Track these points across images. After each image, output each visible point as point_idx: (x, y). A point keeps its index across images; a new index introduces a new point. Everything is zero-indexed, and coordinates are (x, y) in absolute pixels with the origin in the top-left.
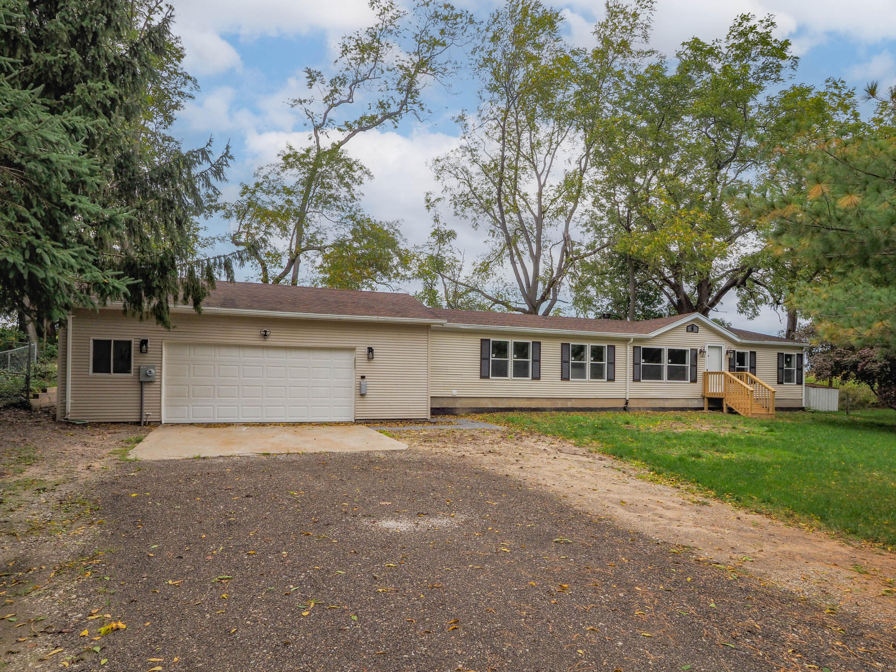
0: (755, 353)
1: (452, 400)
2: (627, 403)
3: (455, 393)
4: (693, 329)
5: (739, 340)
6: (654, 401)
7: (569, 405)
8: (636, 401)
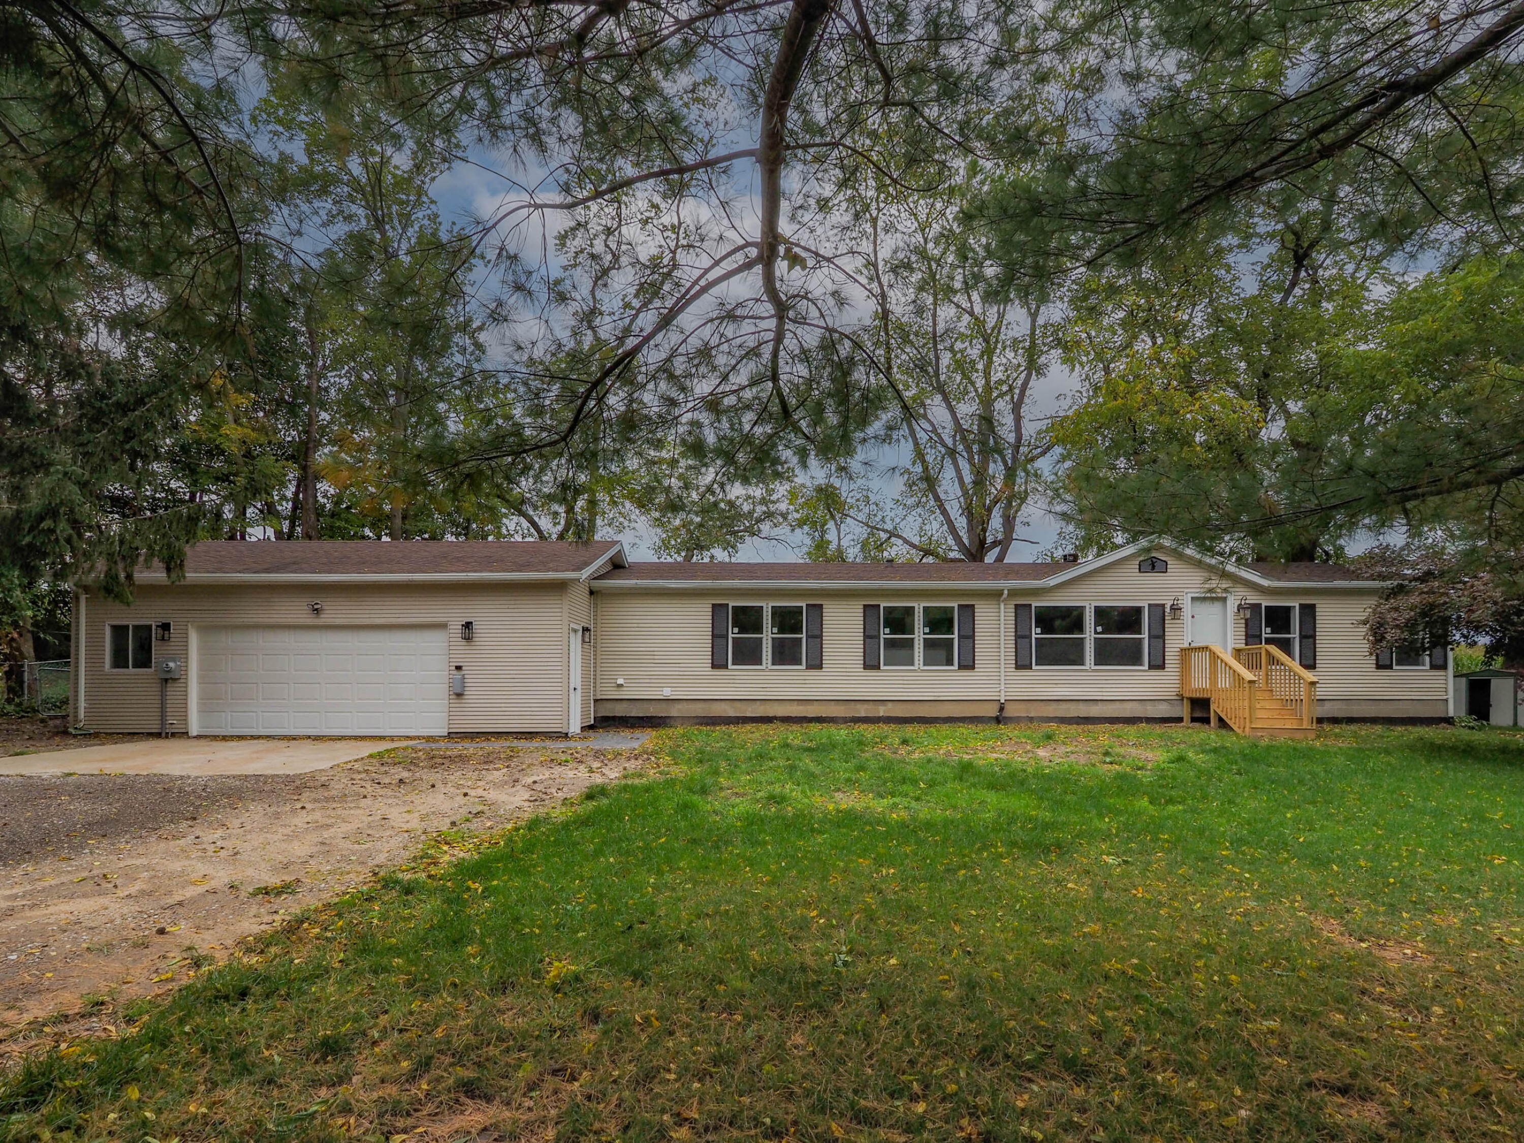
0: (1313, 607)
1: (664, 705)
2: (1002, 709)
3: (667, 693)
4: (1153, 567)
5: (1265, 583)
6: (1064, 706)
7: (882, 711)
8: (1022, 706)
